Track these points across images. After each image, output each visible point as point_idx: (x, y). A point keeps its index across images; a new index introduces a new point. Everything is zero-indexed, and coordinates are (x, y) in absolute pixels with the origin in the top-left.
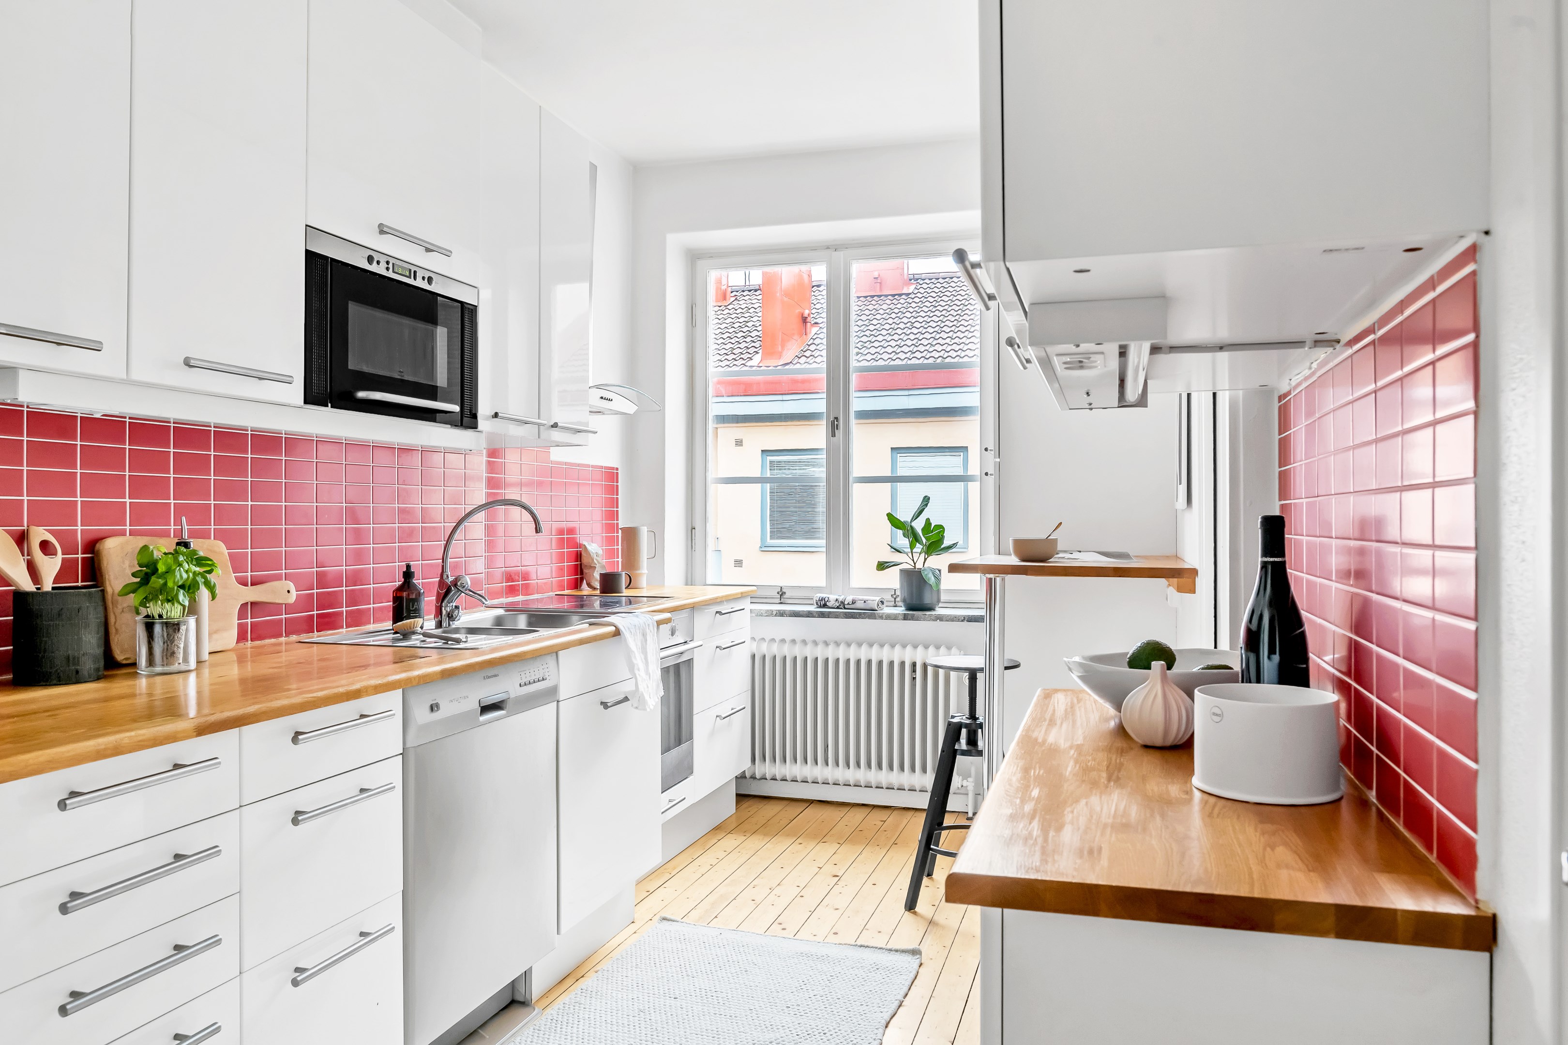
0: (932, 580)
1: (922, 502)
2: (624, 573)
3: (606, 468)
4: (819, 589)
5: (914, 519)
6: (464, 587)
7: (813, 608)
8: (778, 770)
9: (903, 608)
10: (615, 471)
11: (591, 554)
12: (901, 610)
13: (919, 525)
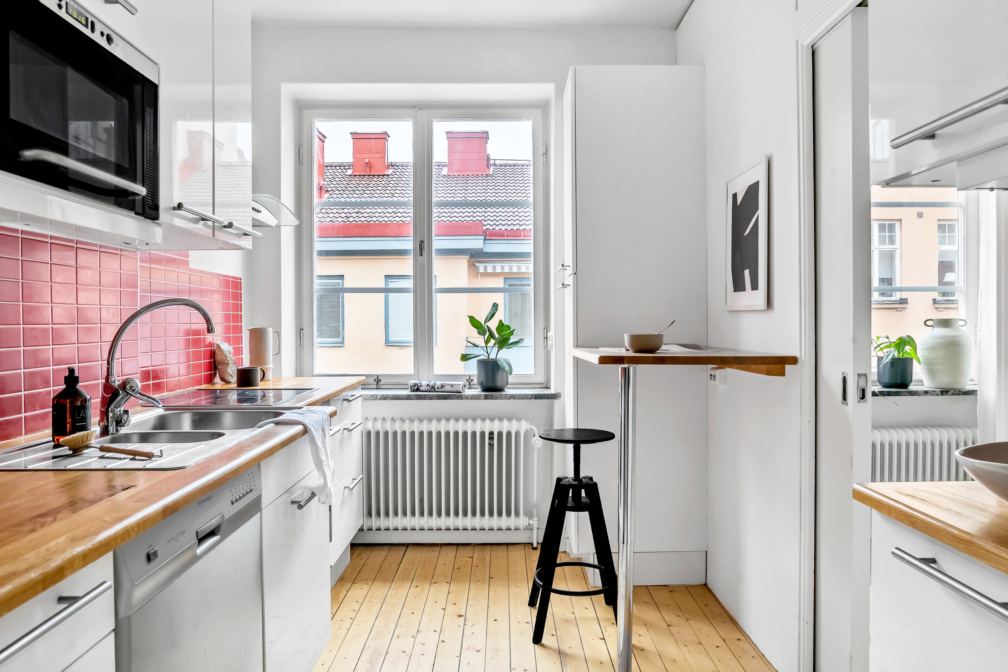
0: (507, 368)
1: (492, 308)
2: (259, 368)
3: (233, 277)
4: (408, 376)
5: (487, 321)
6: (134, 390)
7: (407, 392)
8: (383, 522)
9: (480, 390)
10: (239, 281)
11: (225, 352)
12: (477, 391)
13: (493, 325)
